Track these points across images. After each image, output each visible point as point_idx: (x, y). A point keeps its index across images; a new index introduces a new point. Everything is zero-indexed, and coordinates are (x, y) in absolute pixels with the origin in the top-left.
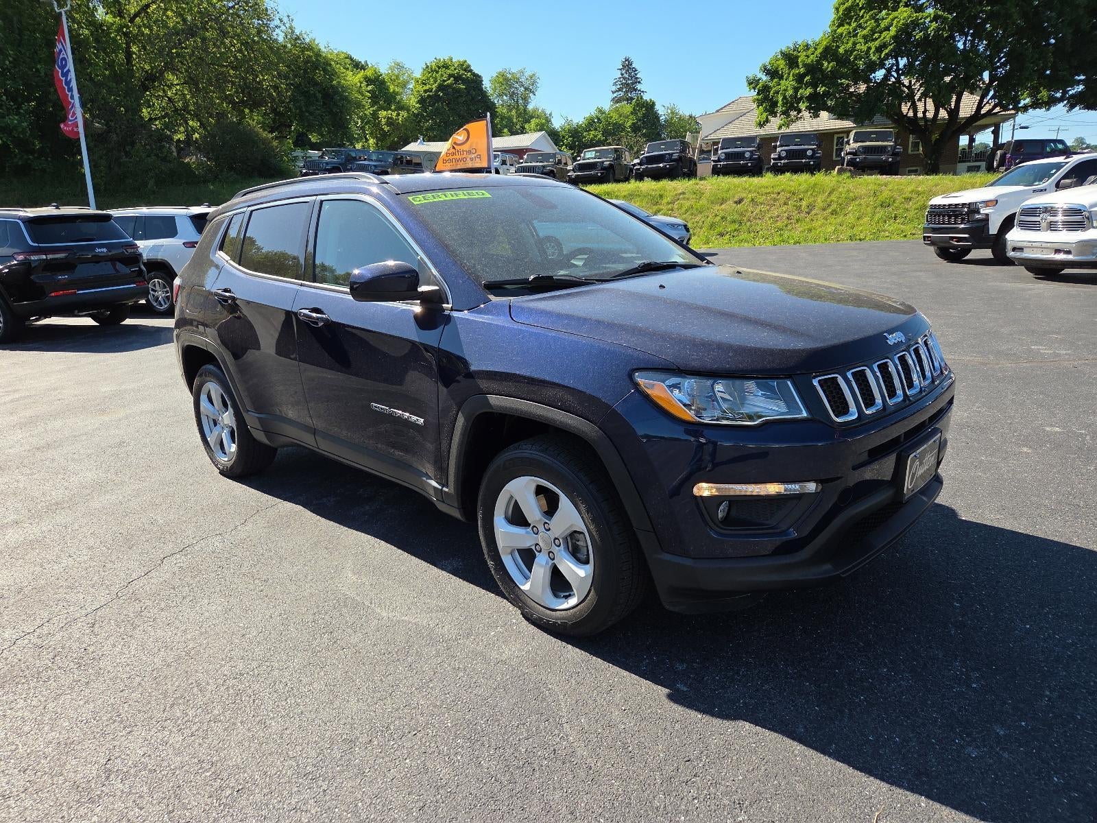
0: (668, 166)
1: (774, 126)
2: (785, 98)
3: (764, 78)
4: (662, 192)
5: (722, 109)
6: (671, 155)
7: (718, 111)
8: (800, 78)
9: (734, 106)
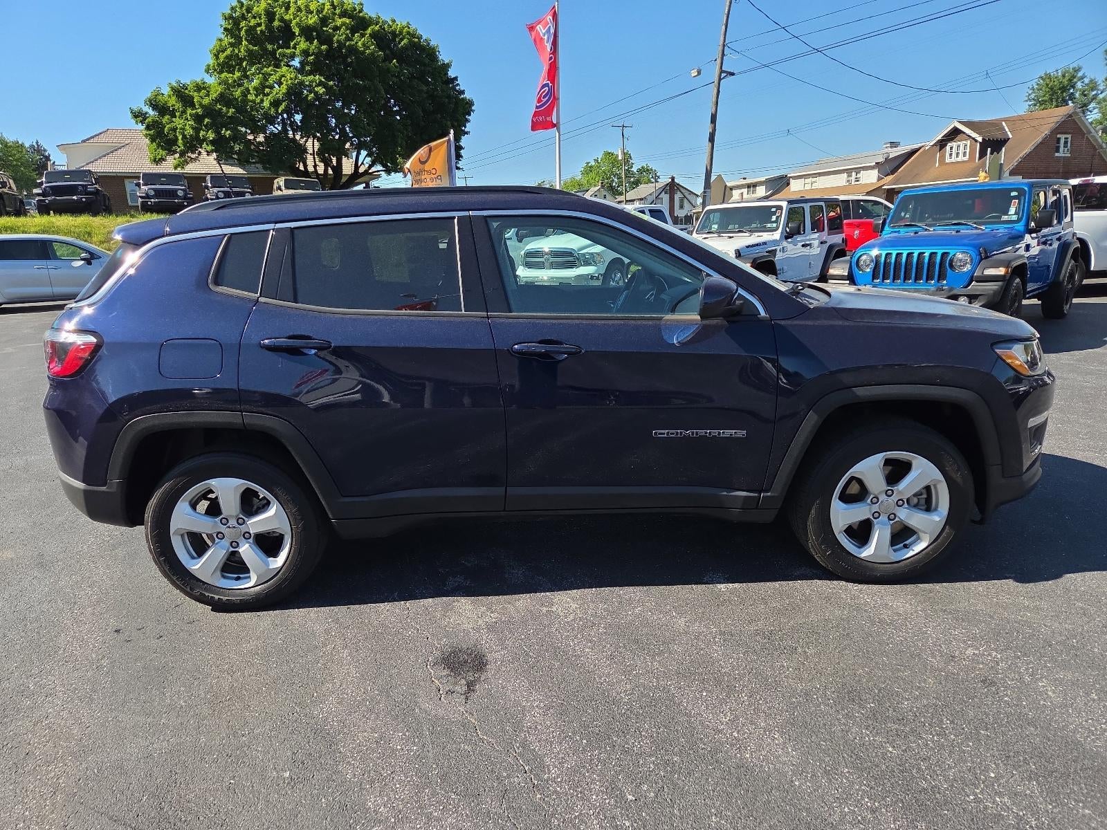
0: (84, 200)
1: (169, 166)
2: (184, 137)
3: (151, 112)
4: (88, 229)
5: (88, 139)
6: (85, 187)
7: (84, 141)
8: (198, 119)
9: (102, 138)
